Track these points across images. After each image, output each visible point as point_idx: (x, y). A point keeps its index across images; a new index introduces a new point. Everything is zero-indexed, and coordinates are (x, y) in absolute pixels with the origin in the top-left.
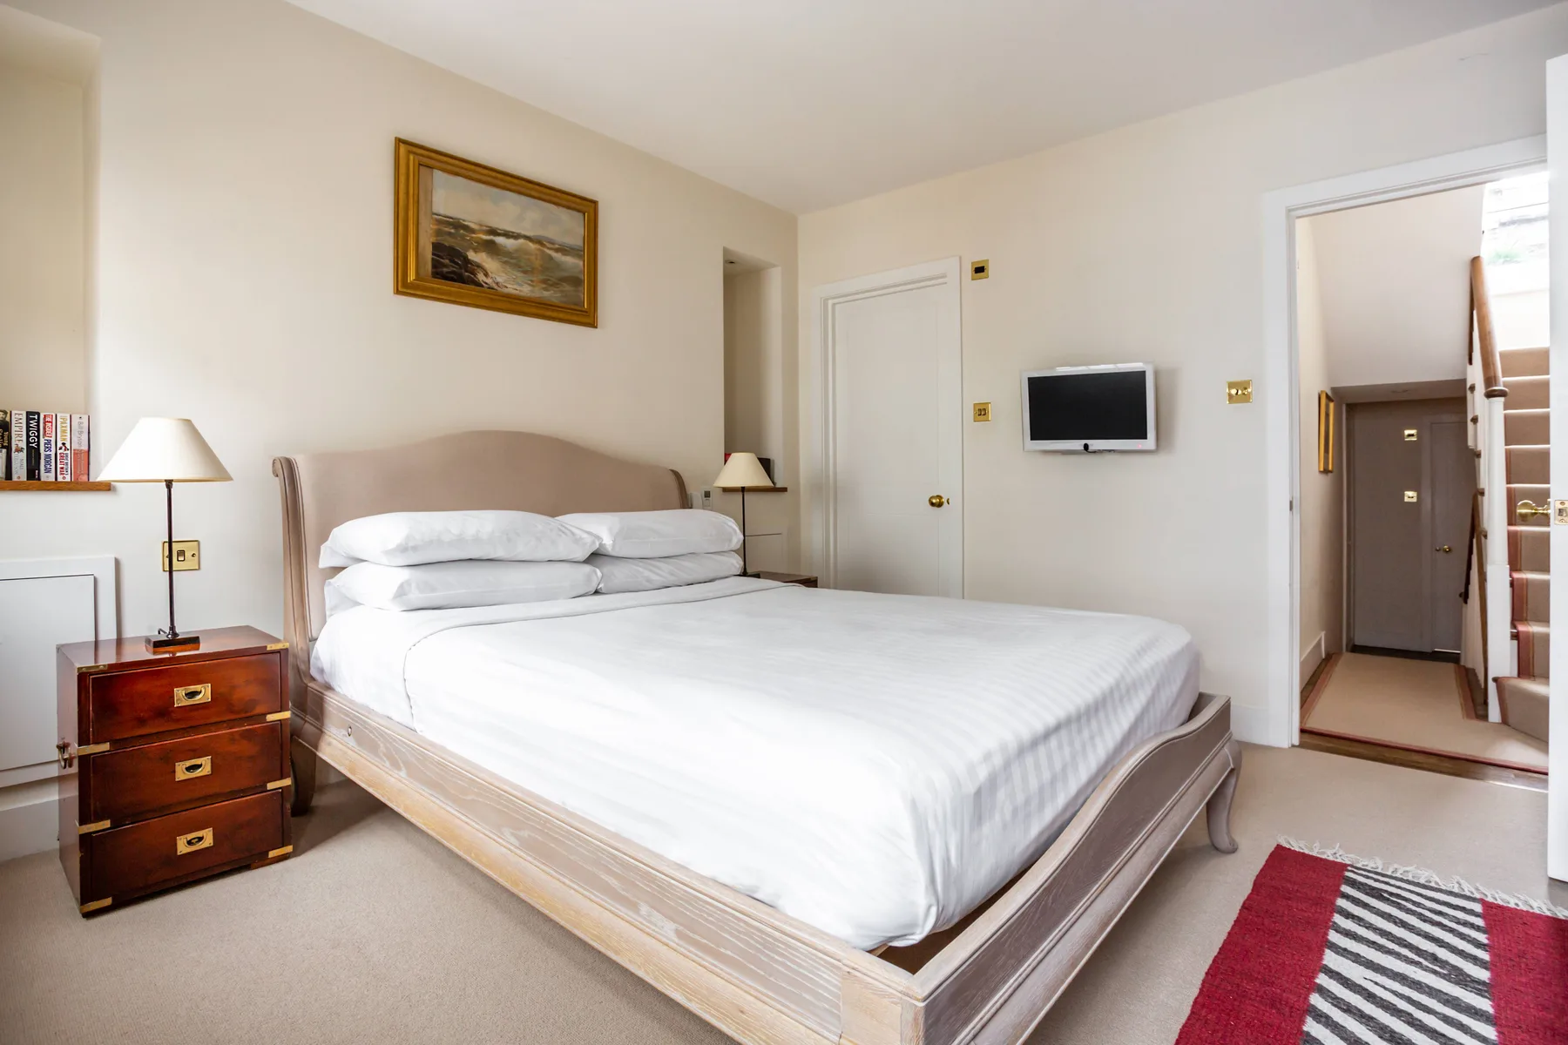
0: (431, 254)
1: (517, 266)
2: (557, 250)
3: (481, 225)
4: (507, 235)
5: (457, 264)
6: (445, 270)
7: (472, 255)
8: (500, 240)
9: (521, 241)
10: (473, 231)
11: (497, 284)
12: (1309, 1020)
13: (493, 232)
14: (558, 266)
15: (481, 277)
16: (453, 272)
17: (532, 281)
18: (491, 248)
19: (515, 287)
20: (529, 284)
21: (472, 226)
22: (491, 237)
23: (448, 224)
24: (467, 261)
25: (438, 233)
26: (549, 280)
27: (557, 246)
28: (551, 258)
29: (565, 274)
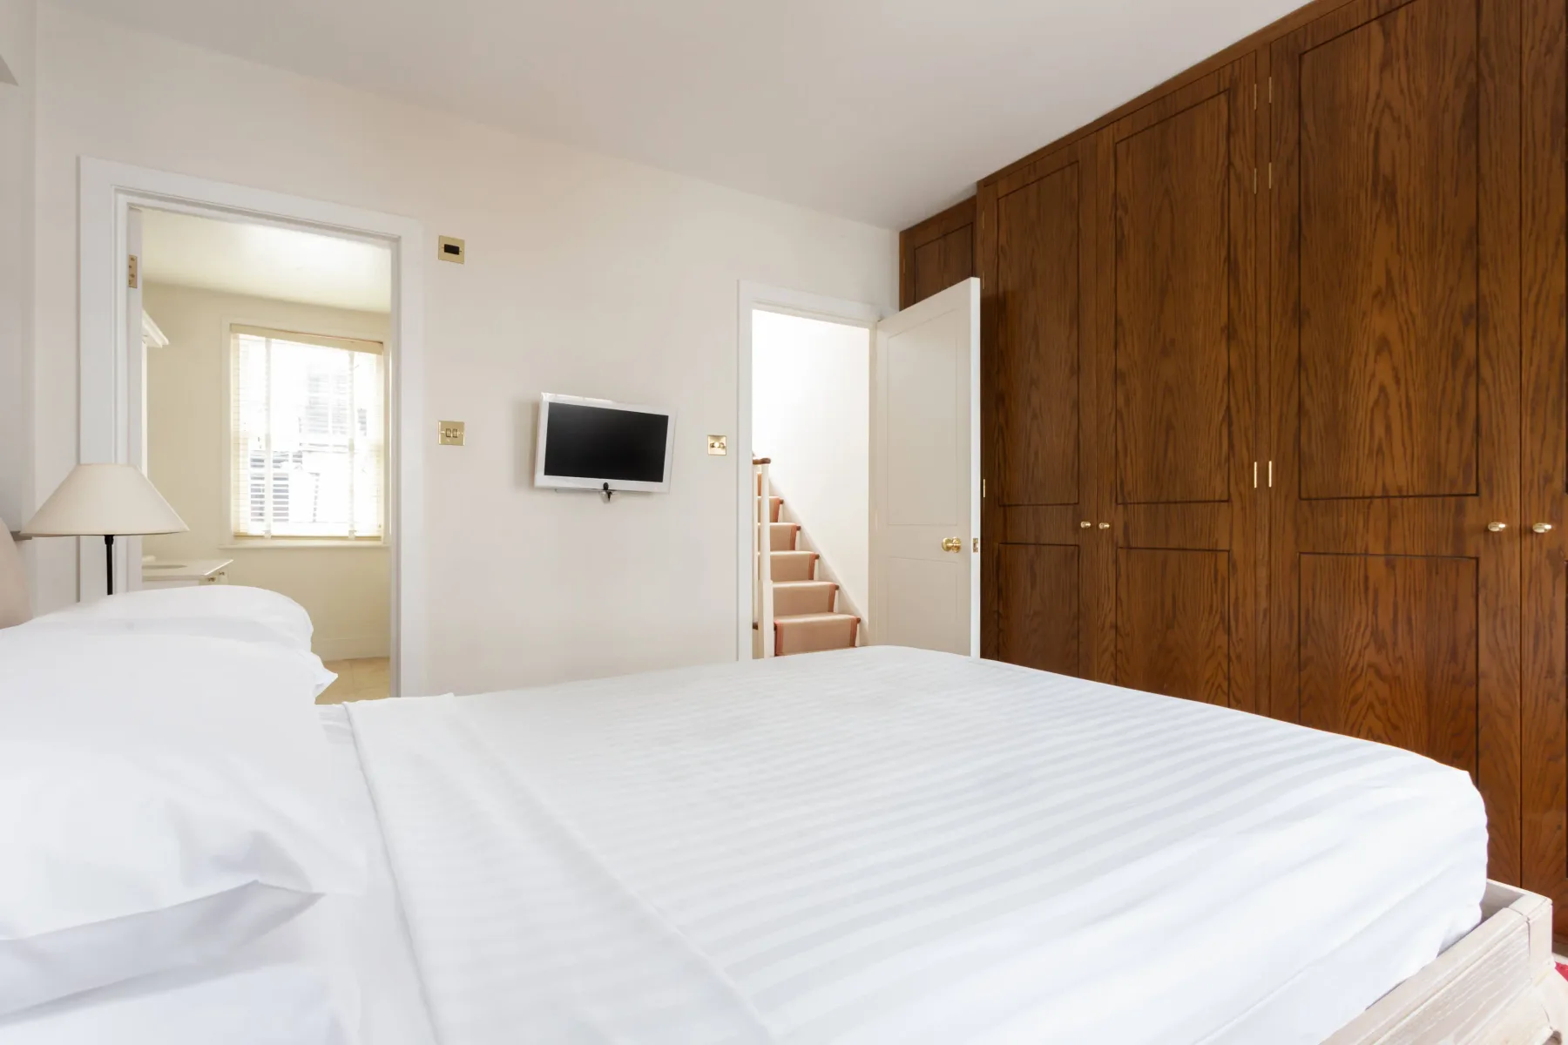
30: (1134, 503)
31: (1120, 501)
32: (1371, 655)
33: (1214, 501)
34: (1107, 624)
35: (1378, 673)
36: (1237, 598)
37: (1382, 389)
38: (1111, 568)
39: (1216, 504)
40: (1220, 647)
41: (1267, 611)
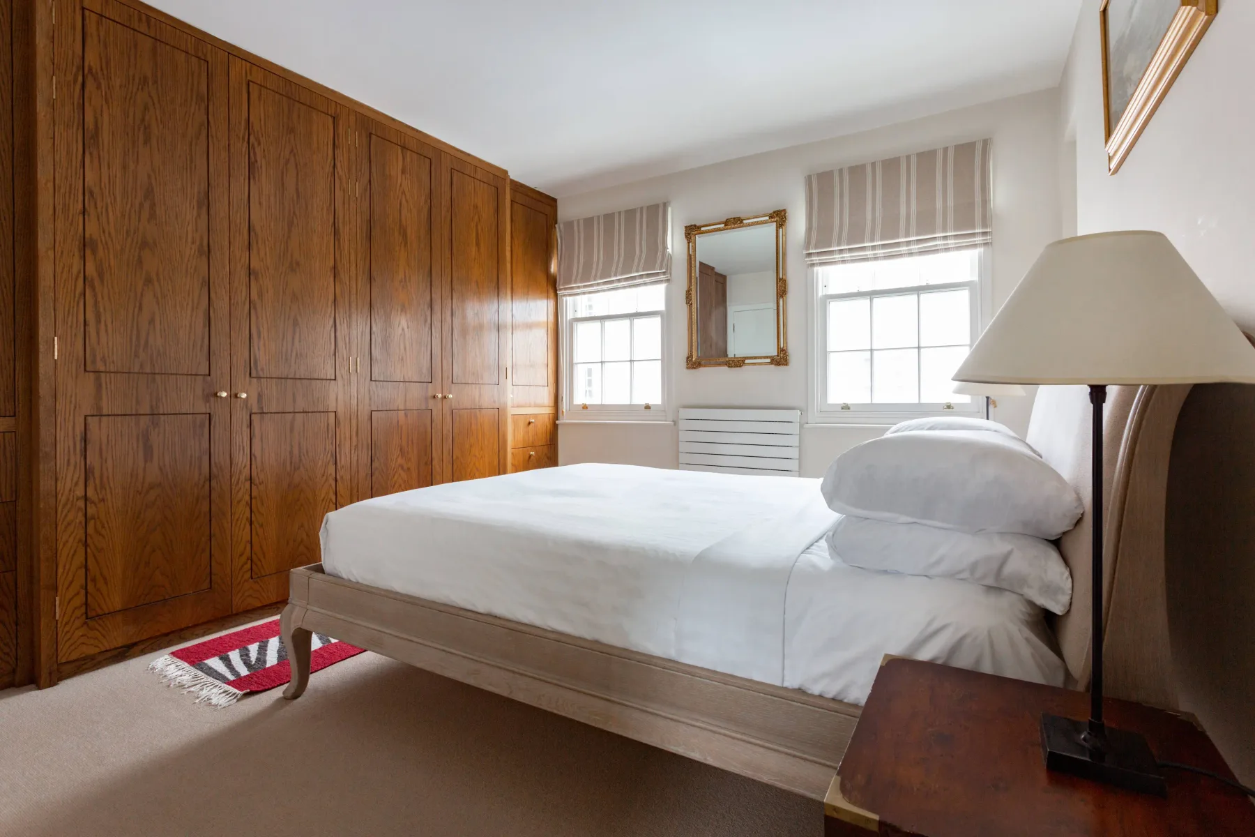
30: (267, 378)
31: (254, 374)
32: (400, 461)
33: (327, 379)
34: (242, 478)
35: (402, 468)
36: (340, 442)
37: (403, 329)
38: (246, 431)
39: (328, 381)
40: (331, 475)
41: (357, 446)
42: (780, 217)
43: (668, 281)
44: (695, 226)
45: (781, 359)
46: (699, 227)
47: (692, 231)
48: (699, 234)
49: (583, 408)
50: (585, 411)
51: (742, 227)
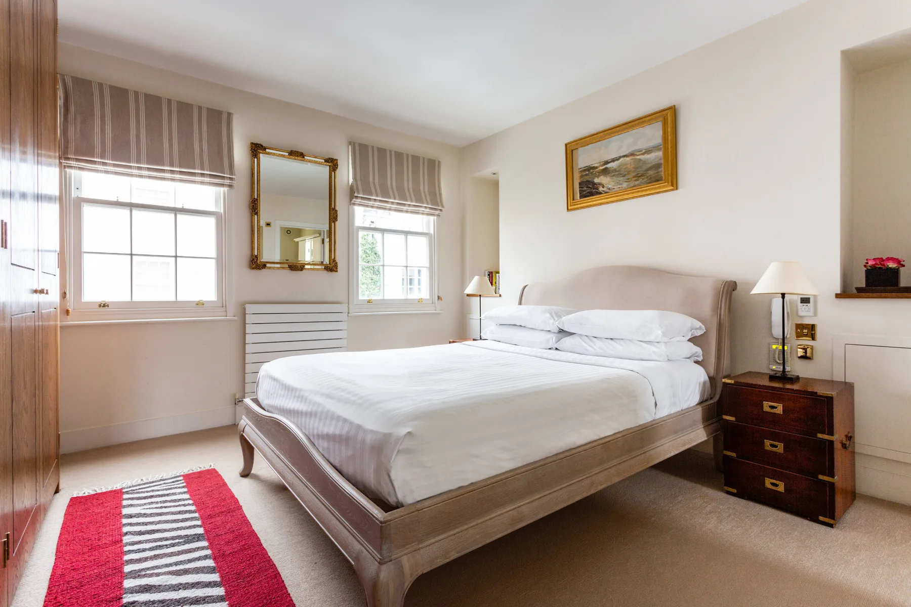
0: (578, 187)
1: (621, 175)
2: (643, 154)
3: (600, 163)
4: (613, 161)
5: (590, 187)
6: (584, 193)
7: (596, 180)
8: (609, 166)
9: (622, 159)
10: (596, 168)
11: (609, 189)
12: (218, 579)
13: (607, 163)
14: (645, 162)
15: (601, 189)
16: (588, 192)
17: (628, 179)
18: (606, 172)
19: (619, 186)
20: (626, 182)
21: (596, 165)
22: (606, 166)
23: (585, 170)
24: (594, 184)
25: (581, 177)
26: (638, 174)
27: (644, 151)
28: (640, 160)
29: (650, 165)
42: (332, 164)
43: (230, 186)
44: (262, 146)
45: (332, 267)
46: (265, 149)
47: (256, 149)
48: (265, 153)
49: (100, 306)
50: (102, 309)
51: (303, 161)
